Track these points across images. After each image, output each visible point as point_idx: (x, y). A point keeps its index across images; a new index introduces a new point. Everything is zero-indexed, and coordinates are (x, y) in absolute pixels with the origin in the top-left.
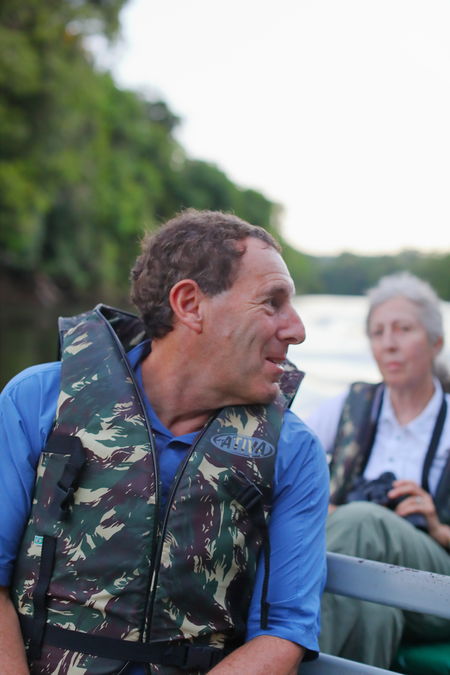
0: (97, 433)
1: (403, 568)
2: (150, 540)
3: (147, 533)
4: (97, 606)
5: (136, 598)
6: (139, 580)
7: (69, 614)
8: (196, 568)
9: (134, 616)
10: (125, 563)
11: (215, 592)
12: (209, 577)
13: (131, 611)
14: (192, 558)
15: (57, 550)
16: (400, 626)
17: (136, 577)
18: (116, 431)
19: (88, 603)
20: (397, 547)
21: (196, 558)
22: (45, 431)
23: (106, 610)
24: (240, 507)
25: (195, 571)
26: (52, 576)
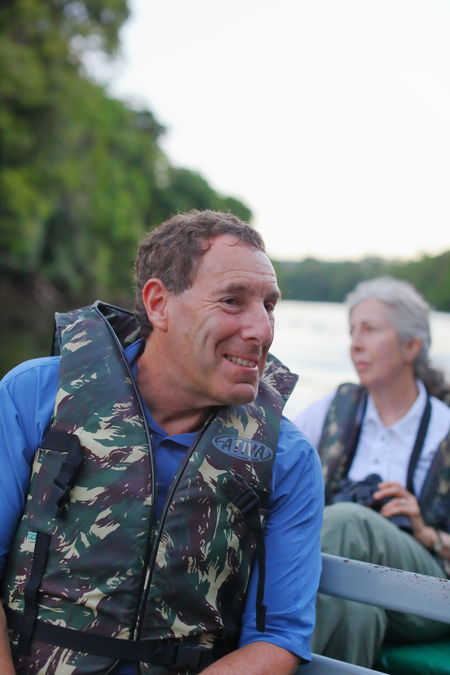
0: (94, 431)
1: (387, 568)
2: (145, 540)
3: (143, 533)
4: (88, 604)
5: (128, 598)
6: (132, 580)
7: (60, 611)
8: (189, 568)
9: (125, 616)
10: (119, 562)
11: (207, 592)
12: (202, 578)
13: (122, 610)
14: (186, 559)
15: (51, 548)
16: (383, 626)
17: (129, 578)
18: (114, 431)
19: (80, 601)
20: (381, 548)
21: (190, 559)
22: (42, 428)
23: (98, 609)
24: (236, 509)
25: (189, 571)
26: (44, 573)
